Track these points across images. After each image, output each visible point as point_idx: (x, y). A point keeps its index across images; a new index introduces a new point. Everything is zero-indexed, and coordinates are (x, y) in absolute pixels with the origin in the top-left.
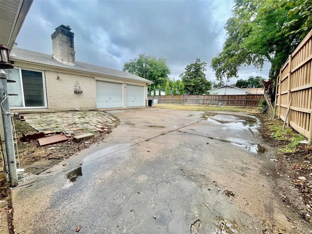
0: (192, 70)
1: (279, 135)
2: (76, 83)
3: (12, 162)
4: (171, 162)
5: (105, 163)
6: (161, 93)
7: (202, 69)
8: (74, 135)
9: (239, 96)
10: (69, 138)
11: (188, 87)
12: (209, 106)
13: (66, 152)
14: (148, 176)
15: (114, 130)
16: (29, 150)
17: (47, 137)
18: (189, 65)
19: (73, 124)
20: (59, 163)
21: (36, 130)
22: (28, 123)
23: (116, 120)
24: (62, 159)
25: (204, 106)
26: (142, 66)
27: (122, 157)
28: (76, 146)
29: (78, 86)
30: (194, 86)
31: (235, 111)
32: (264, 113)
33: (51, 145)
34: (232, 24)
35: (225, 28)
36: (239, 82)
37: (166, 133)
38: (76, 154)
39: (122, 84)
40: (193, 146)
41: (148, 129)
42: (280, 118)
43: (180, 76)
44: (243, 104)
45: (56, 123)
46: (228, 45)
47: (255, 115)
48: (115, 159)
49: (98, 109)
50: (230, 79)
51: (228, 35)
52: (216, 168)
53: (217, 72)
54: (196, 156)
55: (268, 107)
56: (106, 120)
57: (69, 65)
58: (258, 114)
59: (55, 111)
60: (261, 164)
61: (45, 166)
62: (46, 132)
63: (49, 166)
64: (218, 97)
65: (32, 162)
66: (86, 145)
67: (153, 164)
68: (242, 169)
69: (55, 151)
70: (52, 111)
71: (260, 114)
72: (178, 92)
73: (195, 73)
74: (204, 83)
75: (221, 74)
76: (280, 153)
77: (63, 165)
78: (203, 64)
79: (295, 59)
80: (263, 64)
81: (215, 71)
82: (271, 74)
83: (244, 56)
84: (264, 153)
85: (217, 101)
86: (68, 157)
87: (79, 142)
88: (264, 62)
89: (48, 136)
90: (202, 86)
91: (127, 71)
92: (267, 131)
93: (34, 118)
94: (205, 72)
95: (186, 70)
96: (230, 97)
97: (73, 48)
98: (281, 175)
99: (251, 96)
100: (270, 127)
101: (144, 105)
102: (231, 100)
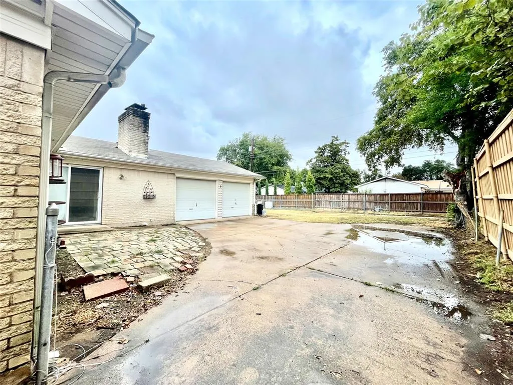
0: (326, 154)
1: (491, 279)
2: (147, 184)
3: (45, 344)
4: (298, 338)
5: (187, 339)
6: (277, 190)
7: (342, 152)
8: (138, 278)
9: (410, 194)
10: (131, 285)
11: (321, 181)
12: (359, 212)
13: (124, 313)
14: (259, 369)
15: (202, 266)
16: (68, 309)
17: (97, 282)
18: (321, 147)
19: (137, 255)
20: (113, 338)
21: (81, 268)
22: (70, 252)
23: (204, 244)
24: (117, 329)
25: (350, 212)
26: (247, 150)
27: (214, 327)
28: (141, 301)
29: (150, 187)
30: (331, 179)
31: (405, 224)
32: (457, 226)
33: (102, 300)
34: (384, 88)
35: (373, 93)
36: (407, 169)
37: (287, 272)
38: (140, 317)
39: (215, 181)
40: (335, 302)
41: (257, 265)
42: (489, 240)
43: (307, 163)
44: (419, 209)
45: (113, 253)
46: (381, 118)
47: (442, 232)
48: (202, 331)
49: (177, 223)
50: (390, 169)
51: (380, 103)
52: (378, 354)
53: (367, 157)
54: (341, 325)
55: (463, 217)
56: (190, 246)
57: (138, 157)
58: (447, 230)
59: (112, 229)
60: (463, 347)
61: (91, 343)
62: (95, 273)
63: (96, 342)
64: (373, 197)
65: (72, 333)
66: (157, 298)
67: (267, 343)
68: (428, 358)
69: (108, 311)
70: (106, 228)
71: (452, 229)
72: (305, 189)
73: (332, 158)
74: (348, 173)
75: (375, 161)
76: (498, 321)
77: (119, 343)
78: (343, 143)
79: (495, 147)
80: (443, 144)
81: (364, 156)
82: (460, 160)
83: (409, 134)
84: (467, 319)
85: (372, 204)
86: (127, 325)
87: (146, 292)
88: (445, 142)
89: (100, 281)
90: (344, 178)
91: (224, 158)
92: (467, 267)
93: (79, 243)
94: (347, 157)
95: (317, 155)
96: (394, 197)
97: (148, 133)
98: (505, 375)
99: (431, 195)
100: (472, 258)
101: (250, 213)
102: (397, 202)
